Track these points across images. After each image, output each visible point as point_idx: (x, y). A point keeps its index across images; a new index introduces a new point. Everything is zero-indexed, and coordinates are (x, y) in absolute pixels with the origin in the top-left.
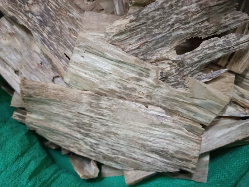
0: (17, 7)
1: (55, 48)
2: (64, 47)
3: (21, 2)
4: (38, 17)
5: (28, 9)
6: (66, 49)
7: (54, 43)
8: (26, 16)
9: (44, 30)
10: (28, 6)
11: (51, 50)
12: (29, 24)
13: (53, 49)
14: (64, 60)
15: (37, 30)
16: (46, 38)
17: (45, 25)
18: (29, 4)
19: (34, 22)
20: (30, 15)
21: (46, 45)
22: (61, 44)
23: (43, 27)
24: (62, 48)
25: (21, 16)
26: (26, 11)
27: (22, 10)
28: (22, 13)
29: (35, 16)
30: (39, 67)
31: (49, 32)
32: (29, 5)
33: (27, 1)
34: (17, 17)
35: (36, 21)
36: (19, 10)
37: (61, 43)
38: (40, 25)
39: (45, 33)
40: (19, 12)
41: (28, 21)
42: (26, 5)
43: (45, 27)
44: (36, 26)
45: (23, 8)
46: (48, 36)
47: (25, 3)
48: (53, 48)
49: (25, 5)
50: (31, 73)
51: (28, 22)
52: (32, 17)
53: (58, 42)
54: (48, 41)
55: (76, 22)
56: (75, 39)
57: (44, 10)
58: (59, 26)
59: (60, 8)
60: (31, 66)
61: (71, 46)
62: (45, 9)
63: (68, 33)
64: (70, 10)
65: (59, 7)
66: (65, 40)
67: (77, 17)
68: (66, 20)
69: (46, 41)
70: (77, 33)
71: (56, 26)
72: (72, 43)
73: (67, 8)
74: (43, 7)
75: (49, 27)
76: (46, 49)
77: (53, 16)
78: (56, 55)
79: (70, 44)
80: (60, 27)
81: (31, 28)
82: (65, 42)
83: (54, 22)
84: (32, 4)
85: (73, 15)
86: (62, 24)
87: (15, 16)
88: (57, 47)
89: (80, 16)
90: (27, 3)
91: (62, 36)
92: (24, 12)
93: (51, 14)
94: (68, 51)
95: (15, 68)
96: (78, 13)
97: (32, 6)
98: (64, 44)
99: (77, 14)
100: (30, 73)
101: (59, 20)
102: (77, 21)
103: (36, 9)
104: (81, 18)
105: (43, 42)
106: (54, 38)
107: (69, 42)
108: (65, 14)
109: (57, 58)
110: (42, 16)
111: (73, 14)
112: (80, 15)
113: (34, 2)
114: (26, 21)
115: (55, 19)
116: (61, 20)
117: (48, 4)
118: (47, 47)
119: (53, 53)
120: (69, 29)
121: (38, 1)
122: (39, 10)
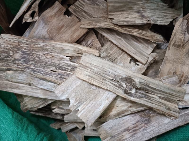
1: (44, 71)
3: (7, 58)
4: (22, 60)
5: (13, 59)
6: (50, 67)
7: (41, 68)
8: (14, 63)
10: (12, 57)
12: (20, 67)
14: (53, 74)
16: (34, 69)
17: (29, 62)
18: (12, 55)
19: (22, 64)
20: (17, 62)
21: (37, 72)
24: (47, 68)
25: (12, 65)
26: (13, 61)
27: (10, 61)
28: (11, 63)
29: (19, 60)
31: (34, 64)
33: (9, 55)
34: (10, 68)
36: (9, 63)
37: (44, 66)
38: (26, 64)
39: (32, 66)
44: (24, 66)
46: (34, 67)
48: (42, 72)
49: (9, 58)
52: (19, 62)
53: (42, 66)
54: (37, 69)
55: (45, 48)
58: (37, 57)
61: (51, 64)
62: (23, 53)
63: (44, 57)
64: (37, 44)
66: (46, 63)
67: (43, 45)
68: (38, 51)
70: (49, 54)
71: (35, 58)
72: (51, 62)
73: (34, 43)
74: (20, 52)
76: (39, 75)
81: (23, 69)
83: (32, 57)
85: (40, 46)
86: (38, 55)
87: (8, 68)
88: (44, 69)
89: (45, 43)
91: (42, 61)
94: (52, 68)
96: (42, 42)
97: (14, 56)
103: (17, 56)
105: (34, 72)
106: (39, 66)
107: (48, 62)
108: (35, 48)
109: (49, 76)
110: (23, 58)
113: (13, 53)
114: (17, 66)
115: (32, 55)
116: (36, 53)
117: (21, 48)
118: (39, 73)
119: (44, 75)
120: (43, 54)
121: (15, 51)
122: (19, 56)
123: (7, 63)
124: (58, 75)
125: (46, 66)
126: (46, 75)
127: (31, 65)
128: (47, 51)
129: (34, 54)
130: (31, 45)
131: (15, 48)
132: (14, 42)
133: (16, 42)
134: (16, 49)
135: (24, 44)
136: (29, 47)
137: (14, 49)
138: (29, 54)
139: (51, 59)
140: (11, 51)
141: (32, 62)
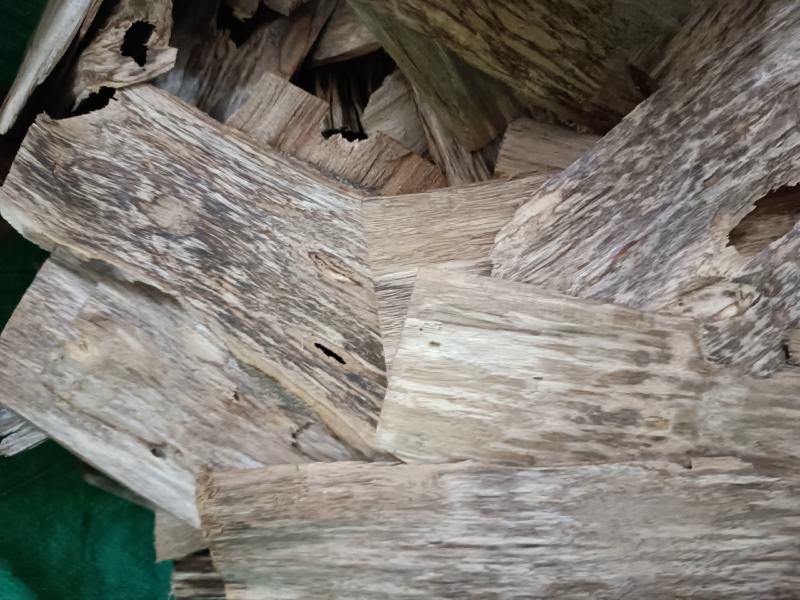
0: (98, 223)
1: (279, 336)
2: (307, 323)
3: (111, 203)
4: (187, 243)
5: (142, 221)
6: (316, 328)
7: (268, 317)
8: (142, 246)
9: (220, 280)
10: (140, 210)
11: (266, 345)
12: (164, 274)
13: (272, 342)
14: (321, 367)
15: (197, 288)
16: (237, 309)
17: (223, 265)
18: (143, 201)
19: (180, 262)
20: (158, 242)
21: (243, 331)
22: (295, 316)
23: (214, 271)
24: (302, 326)
25: (126, 251)
26: (138, 232)
27: (124, 229)
28: (126, 239)
29: (176, 239)
30: (233, 412)
31: (242, 284)
32: (144, 206)
33: (131, 194)
34: (109, 261)
35: (186, 257)
36: (110, 233)
37: (293, 311)
38: (205, 269)
39: (227, 290)
40: (113, 240)
41: (156, 263)
42: (134, 208)
43: (224, 272)
44: (188, 275)
45: (125, 221)
46: (241, 298)
47: (128, 202)
48: (272, 337)
49: (127, 209)
50: (213, 441)
51: (157, 268)
52: (168, 247)
53: (281, 309)
54: (247, 316)
55: (333, 226)
56: (340, 285)
57: (203, 212)
58: (273, 253)
59: (258, 190)
60: (205, 416)
61: (334, 314)
62: (207, 206)
63: (312, 270)
64: (297, 189)
65: (254, 187)
66: (310, 298)
67: (332, 208)
68: (292, 228)
69: (238, 319)
70: (341, 261)
71: (261, 256)
72: (337, 304)
73: (284, 183)
74: (197, 203)
75: (239, 265)
76: (249, 347)
77: (242, 226)
78: (290, 358)
79: (331, 306)
80: (278, 258)
81: (174, 288)
82: (309, 305)
83: (250, 246)
84: (155, 202)
85: (314, 205)
86: (282, 245)
87: (100, 256)
88: (284, 329)
89: (340, 203)
90: (136, 201)
91: (295, 286)
92: (129, 234)
93: (235, 217)
94: (324, 333)
95: (151, 439)
96: (331, 194)
97: (155, 207)
98: (307, 312)
99: (328, 198)
100: (210, 444)
101: (266, 232)
102: (336, 222)
103: (171, 215)
104: (348, 207)
105: (228, 325)
106: (266, 302)
107: (323, 301)
108: (283, 207)
109: (297, 368)
110: (201, 234)
111: (312, 201)
112: (339, 198)
113: (158, 192)
114: (149, 265)
115: (251, 235)
116: (276, 232)
117: (209, 184)
118: (250, 340)
119: (275, 356)
120: (310, 254)
121: (171, 185)
122: (184, 217)
123: (101, 229)
124: (344, 378)
125: (303, 316)
126: (286, 360)
127: (226, 285)
128: (338, 242)
129: (264, 236)
130: (265, 187)
131: (177, 172)
132: (181, 141)
133: (189, 145)
134: (179, 180)
135: (232, 168)
136: (252, 192)
137: (170, 174)
138: (238, 227)
139: (342, 291)
140: (145, 180)
141: (236, 272)
